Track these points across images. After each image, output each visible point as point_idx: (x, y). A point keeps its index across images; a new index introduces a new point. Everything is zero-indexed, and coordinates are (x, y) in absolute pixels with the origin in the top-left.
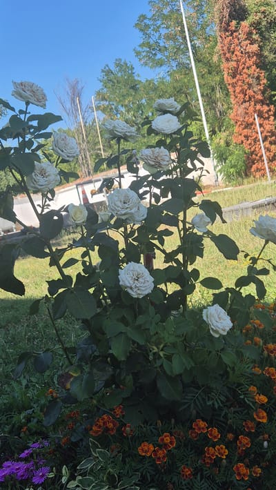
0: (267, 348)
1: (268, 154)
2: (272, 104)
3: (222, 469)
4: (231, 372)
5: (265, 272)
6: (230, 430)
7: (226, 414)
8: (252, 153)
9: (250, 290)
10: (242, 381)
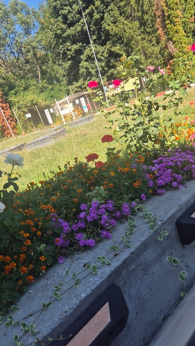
0: (25, 212)
1: (11, 126)
2: (7, 103)
3: (15, 273)
4: (10, 228)
5: (16, 179)
6: (15, 254)
7: (12, 248)
8: (3, 126)
9: (11, 188)
10: (16, 230)
